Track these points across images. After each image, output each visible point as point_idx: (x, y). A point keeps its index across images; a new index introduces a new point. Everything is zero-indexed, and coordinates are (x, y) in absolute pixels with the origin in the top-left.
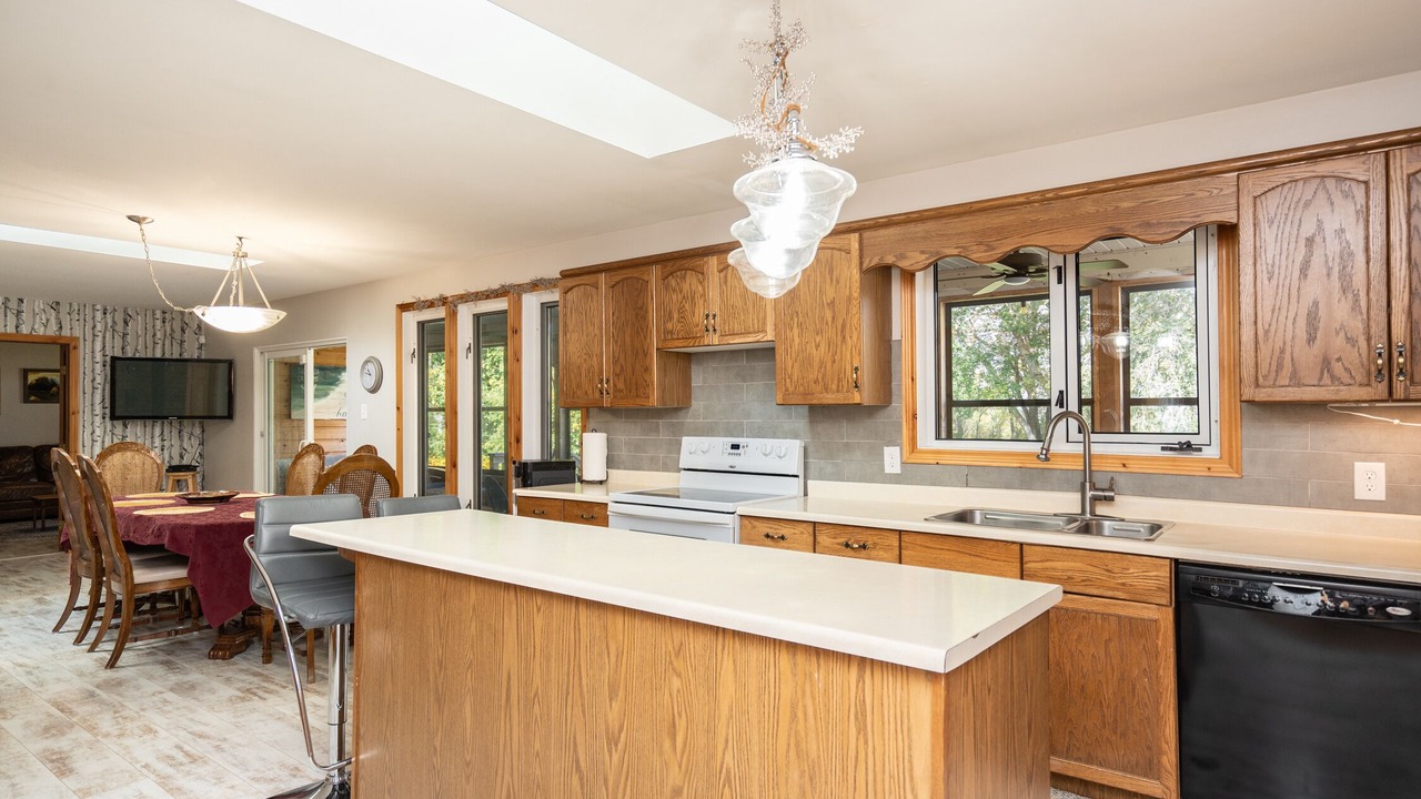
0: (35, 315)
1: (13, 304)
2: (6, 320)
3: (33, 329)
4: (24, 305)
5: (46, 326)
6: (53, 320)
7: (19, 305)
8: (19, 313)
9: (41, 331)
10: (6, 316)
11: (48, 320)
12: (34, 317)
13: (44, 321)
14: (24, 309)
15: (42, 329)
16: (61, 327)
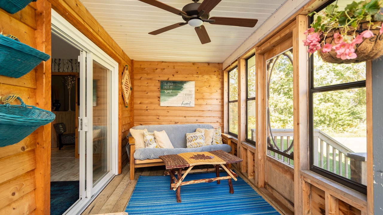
0: (64, 64)
1: (57, 61)
2: (55, 67)
3: (63, 70)
4: (61, 61)
5: (68, 69)
6: (70, 66)
7: (59, 61)
8: (59, 64)
9: (66, 70)
10: (55, 66)
11: (68, 66)
12: (64, 66)
13: (67, 67)
14: (61, 63)
15: (67, 70)
16: (73, 69)
